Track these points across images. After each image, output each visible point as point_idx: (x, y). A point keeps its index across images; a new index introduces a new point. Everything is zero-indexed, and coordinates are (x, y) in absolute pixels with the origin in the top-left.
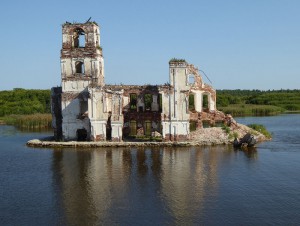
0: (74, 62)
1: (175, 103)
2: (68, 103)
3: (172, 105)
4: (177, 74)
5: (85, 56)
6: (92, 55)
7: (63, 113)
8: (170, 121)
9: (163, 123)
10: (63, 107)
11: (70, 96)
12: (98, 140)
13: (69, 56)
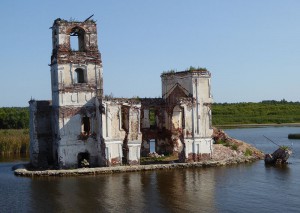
0: (74, 69)
1: (198, 118)
2: (67, 120)
3: (195, 121)
4: (200, 85)
5: (88, 62)
6: (96, 61)
7: (61, 133)
8: (193, 138)
9: (186, 141)
10: (61, 126)
11: (69, 111)
12: (114, 165)
13: (68, 62)
